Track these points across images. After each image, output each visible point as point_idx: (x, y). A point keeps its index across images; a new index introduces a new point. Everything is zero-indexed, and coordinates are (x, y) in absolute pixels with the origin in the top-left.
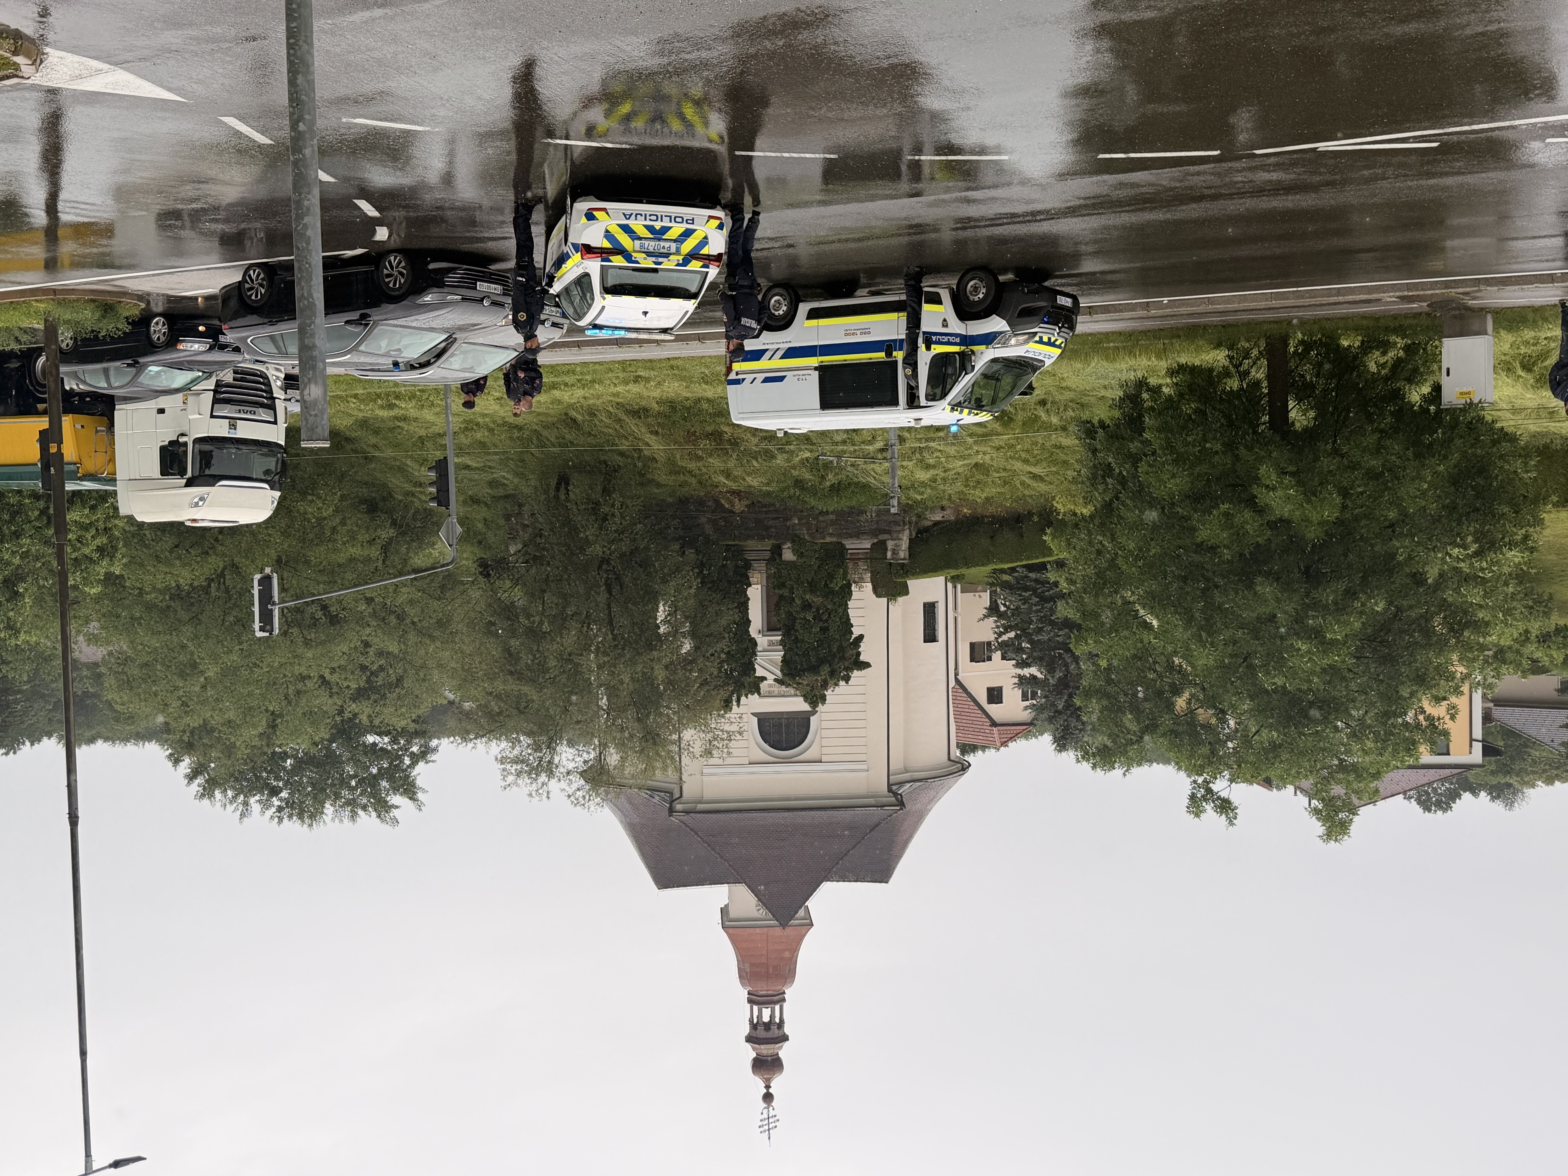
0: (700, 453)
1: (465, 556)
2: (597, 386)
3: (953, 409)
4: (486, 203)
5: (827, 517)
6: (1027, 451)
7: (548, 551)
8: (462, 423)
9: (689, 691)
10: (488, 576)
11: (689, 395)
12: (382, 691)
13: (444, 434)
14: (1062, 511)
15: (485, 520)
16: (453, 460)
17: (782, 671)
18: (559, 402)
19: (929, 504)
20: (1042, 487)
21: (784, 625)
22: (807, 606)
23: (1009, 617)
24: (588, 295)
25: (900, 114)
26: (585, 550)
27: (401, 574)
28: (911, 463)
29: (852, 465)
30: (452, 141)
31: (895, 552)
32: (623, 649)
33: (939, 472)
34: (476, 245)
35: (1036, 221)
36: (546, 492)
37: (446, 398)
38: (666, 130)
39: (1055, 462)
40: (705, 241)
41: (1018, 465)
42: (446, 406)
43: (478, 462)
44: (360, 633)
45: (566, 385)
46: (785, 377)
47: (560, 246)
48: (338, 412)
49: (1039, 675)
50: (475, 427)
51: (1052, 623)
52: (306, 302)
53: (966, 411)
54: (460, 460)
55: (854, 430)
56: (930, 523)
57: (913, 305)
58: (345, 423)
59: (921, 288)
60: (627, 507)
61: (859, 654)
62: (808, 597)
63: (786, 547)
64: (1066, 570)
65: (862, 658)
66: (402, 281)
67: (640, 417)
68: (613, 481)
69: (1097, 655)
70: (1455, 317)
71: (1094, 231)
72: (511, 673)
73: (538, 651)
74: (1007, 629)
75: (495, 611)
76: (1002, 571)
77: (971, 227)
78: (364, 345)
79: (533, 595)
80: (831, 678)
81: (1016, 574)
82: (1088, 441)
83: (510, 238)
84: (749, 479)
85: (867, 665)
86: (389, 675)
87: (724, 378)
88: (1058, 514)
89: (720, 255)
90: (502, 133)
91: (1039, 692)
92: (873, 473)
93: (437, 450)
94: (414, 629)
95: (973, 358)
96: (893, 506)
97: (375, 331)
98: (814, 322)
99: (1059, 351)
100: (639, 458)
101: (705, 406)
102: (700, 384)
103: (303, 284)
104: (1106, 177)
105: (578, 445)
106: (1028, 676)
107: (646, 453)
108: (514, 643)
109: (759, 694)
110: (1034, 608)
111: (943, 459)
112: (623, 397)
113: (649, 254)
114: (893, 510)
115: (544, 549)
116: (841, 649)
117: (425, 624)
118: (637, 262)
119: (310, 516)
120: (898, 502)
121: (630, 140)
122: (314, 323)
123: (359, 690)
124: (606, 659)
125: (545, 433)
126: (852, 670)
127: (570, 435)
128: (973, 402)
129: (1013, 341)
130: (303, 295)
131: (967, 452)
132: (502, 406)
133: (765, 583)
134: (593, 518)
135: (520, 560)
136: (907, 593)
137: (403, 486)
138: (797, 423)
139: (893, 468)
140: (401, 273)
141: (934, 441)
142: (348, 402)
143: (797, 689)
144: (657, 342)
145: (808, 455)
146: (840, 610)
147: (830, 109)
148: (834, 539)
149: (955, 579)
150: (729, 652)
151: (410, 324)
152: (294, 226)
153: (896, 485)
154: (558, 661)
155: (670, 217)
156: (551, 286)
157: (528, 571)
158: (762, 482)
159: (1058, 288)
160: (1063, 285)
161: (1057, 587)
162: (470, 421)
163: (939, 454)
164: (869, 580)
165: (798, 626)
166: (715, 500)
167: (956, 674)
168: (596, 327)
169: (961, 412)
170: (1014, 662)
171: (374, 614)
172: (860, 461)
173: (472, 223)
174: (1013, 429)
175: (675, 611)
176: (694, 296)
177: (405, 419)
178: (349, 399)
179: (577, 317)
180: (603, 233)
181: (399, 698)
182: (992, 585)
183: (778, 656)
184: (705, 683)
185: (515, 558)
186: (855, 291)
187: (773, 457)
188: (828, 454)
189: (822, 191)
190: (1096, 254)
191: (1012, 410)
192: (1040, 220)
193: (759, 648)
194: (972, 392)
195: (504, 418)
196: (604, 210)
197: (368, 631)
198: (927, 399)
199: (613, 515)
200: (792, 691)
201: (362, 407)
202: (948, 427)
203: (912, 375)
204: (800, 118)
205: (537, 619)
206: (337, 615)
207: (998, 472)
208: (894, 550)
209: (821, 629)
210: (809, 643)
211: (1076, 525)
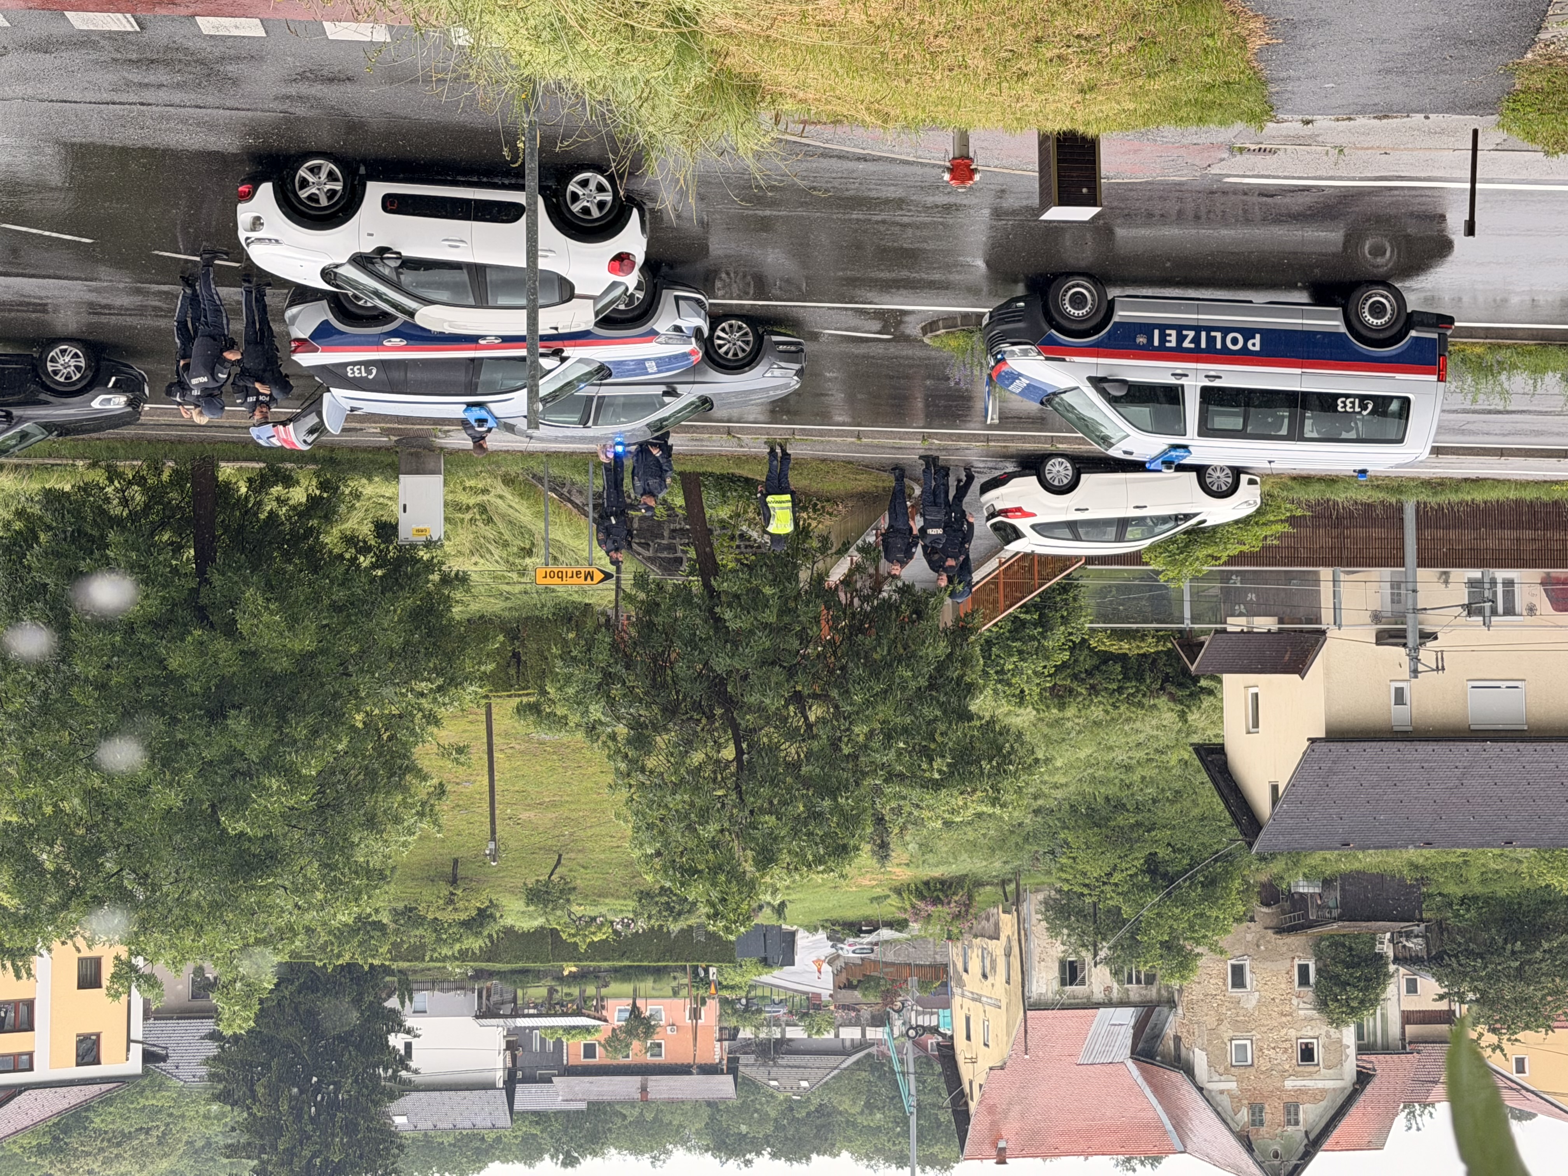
70: (412, 454)
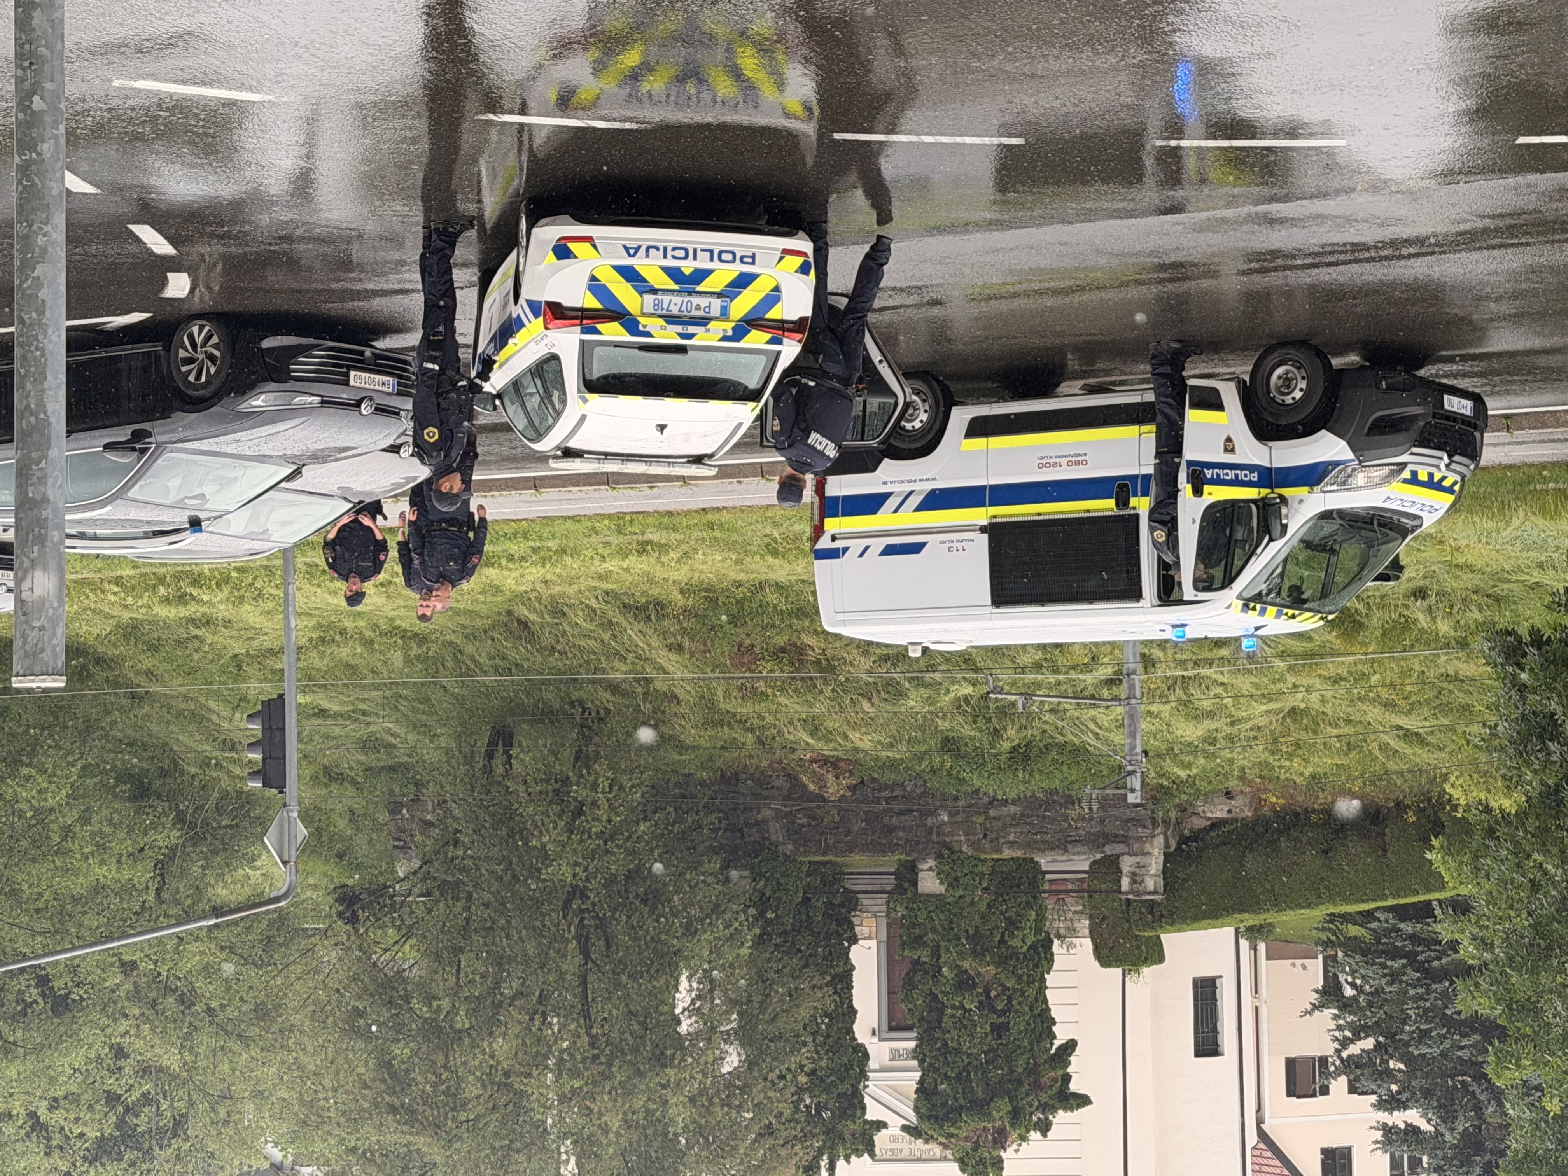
0: (761, 686)
1: (311, 880)
2: (568, 560)
3: (1246, 607)
4: (371, 227)
5: (1005, 810)
6: (1392, 686)
7: (468, 872)
8: (314, 629)
9: (735, 1148)
10: (353, 920)
11: (742, 577)
12: (146, 1146)
13: (281, 650)
14: (1462, 802)
15: (351, 811)
16: (295, 700)
17: (916, 1109)
18: (497, 590)
19: (1204, 786)
20: (1422, 756)
21: (922, 1019)
22: (965, 983)
23: (1362, 1009)
24: (556, 394)
25: (1141, 65)
26: (539, 870)
27: (187, 917)
28: (1167, 707)
29: (1053, 711)
30: (311, 122)
31: (1135, 879)
32: (610, 1065)
33: (1220, 724)
34: (349, 305)
35: (1401, 257)
36: (469, 759)
37: (286, 583)
38: (706, 97)
39: (1445, 709)
40: (774, 296)
41: (1374, 713)
42: (286, 600)
43: (342, 703)
44: (109, 1031)
45: (511, 558)
46: (922, 545)
47: (505, 305)
48: (85, 609)
49: (1424, 1126)
50: (338, 638)
51: (1447, 1022)
52: (32, 419)
53: (1272, 610)
54: (308, 699)
55: (1057, 646)
56: (1204, 823)
57: (1168, 411)
58: (96, 631)
59: (1183, 380)
60: (621, 788)
61: (1067, 1078)
62: (966, 965)
63: (926, 866)
64: (1473, 919)
65: (1074, 1086)
66: (213, 370)
67: (649, 618)
68: (596, 739)
69: (1538, 1088)
71: (1514, 277)
72: (393, 1110)
73: (445, 1067)
74: (1358, 1033)
75: (365, 989)
76: (1346, 918)
77: (1276, 269)
78: (136, 488)
79: (438, 958)
80: (1013, 1125)
81: (1374, 925)
82: (1510, 669)
83: (413, 291)
84: (854, 736)
85: (1083, 1100)
86: (159, 1113)
87: (807, 546)
88: (1455, 808)
89: (803, 320)
90: (403, 105)
91: (1425, 1159)
92: (1092, 726)
93: (266, 680)
94: (211, 1024)
95: (1284, 510)
96: (1133, 791)
97: (159, 461)
98: (979, 443)
99: (1451, 498)
100: (646, 694)
101: (772, 597)
102: (762, 556)
103: (29, 386)
104: (1532, 178)
105: (529, 671)
106: (1402, 1126)
107: (659, 685)
108: (401, 1051)
109: (872, 1155)
110: (1412, 992)
111: (1228, 701)
112: (617, 582)
113: (671, 319)
114: (1132, 798)
115: (463, 870)
116: (1033, 1070)
117: (232, 1013)
118: (648, 334)
119: (24, 806)
120: (1143, 782)
121: (640, 114)
122: (46, 457)
123: (101, 1141)
124: (577, 1084)
125: (470, 649)
126: (1054, 1110)
127: (515, 652)
128: (1284, 594)
129: (1360, 479)
130: (28, 406)
131: (1275, 688)
132: (389, 597)
133: (884, 936)
134: (557, 808)
135: (416, 890)
136: (1161, 959)
137: (200, 748)
138: (946, 631)
139: (1132, 717)
140: (212, 358)
141: (1211, 665)
142: (103, 591)
143: (945, 1146)
144: (684, 480)
145: (968, 690)
146: (1031, 992)
147: (1010, 57)
148: (1019, 853)
149: (1254, 933)
150: (813, 1073)
151: (224, 449)
152: (17, 282)
153: (1139, 750)
154: (484, 1086)
155: (711, 252)
156: (486, 379)
157: (430, 911)
158: (879, 742)
159: (1445, 381)
160: (1455, 376)
161: (1456, 952)
162: (330, 626)
163: (1219, 690)
164: (1087, 932)
165: (947, 1023)
166: (789, 775)
167: (1260, 1121)
168: (568, 453)
169: (1263, 612)
170: (1373, 1098)
171: (136, 995)
172: (1068, 704)
173: (346, 265)
174: (1363, 644)
175: (711, 991)
176: (754, 395)
177: (207, 622)
178: (106, 586)
179: (531, 433)
180: (585, 282)
181: (178, 1158)
182: (1327, 944)
183: (911, 1079)
184: (769, 1131)
185: (406, 886)
186: (1058, 385)
187: (902, 694)
188: (1007, 688)
189: (995, 202)
190: (1517, 318)
191: (1360, 607)
192: (1409, 256)
193: (873, 1064)
194: (1282, 576)
195: (392, 620)
196: (589, 239)
197: (124, 1025)
198: (1196, 588)
199: (594, 803)
200: (936, 1150)
201: (130, 600)
202: (1237, 640)
203: (1167, 542)
204: (955, 73)
205: (446, 1004)
206: (67, 995)
207: (1337, 726)
208: (1134, 874)
209: (995, 1028)
210: (969, 1055)
211: (1491, 832)
